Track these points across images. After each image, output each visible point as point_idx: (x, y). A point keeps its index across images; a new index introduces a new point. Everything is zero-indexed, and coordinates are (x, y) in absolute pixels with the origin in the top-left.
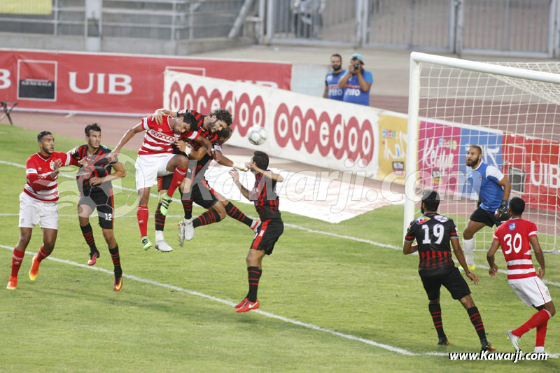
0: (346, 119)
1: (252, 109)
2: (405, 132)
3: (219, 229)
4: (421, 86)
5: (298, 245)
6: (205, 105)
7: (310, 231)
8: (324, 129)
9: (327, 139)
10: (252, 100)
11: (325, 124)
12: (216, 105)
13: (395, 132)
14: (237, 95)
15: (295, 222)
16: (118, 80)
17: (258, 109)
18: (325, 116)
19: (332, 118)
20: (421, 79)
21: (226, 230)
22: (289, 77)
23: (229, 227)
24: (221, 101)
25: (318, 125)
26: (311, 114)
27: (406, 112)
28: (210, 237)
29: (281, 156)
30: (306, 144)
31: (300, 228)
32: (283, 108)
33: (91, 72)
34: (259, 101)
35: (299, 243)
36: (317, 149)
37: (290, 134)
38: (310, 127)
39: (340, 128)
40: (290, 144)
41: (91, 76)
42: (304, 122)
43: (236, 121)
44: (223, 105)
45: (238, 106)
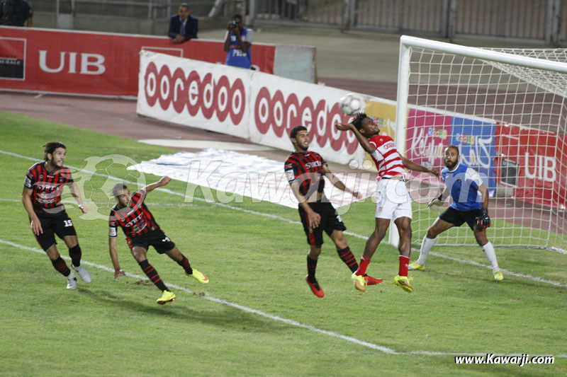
0: (330, 105)
1: (231, 92)
2: (393, 119)
3: (194, 219)
4: (411, 71)
5: (277, 237)
6: (182, 88)
7: (291, 222)
8: (307, 116)
9: (310, 125)
10: (231, 83)
11: (307, 110)
12: (194, 88)
13: (382, 120)
14: (216, 78)
15: (275, 212)
16: (90, 59)
17: (238, 92)
18: (308, 102)
19: (315, 104)
20: (411, 64)
21: (203, 219)
22: (272, 59)
23: (206, 216)
24: (199, 84)
25: (300, 111)
26: (293, 98)
27: (394, 98)
28: (186, 227)
29: (262, 143)
31: (281, 218)
32: (264, 92)
33: (63, 51)
34: (239, 84)
35: (279, 234)
37: (271, 120)
38: (292, 112)
39: (323, 114)
40: (271, 130)
41: (63, 54)
42: (286, 107)
43: (215, 105)
44: (201, 87)
45: (217, 89)
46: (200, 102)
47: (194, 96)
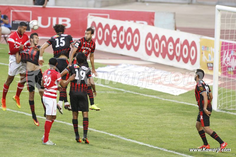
0: (182, 41)
1: (133, 35)
2: (213, 47)
3: (115, 99)
4: (221, 23)
5: (157, 107)
6: (109, 34)
7: (163, 99)
8: (171, 46)
9: (172, 51)
10: (133, 31)
11: (171, 44)
12: (114, 34)
13: (208, 48)
14: (126, 29)
15: (155, 95)
16: (63, 21)
17: (136, 35)
18: (171, 39)
19: (175, 40)
20: (221, 19)
21: (119, 99)
22: (153, 19)
23: (121, 97)
24: (117, 31)
25: (167, 44)
26: (164, 38)
27: (214, 37)
28: (111, 103)
29: (149, 60)
30: (161, 54)
31: (158, 98)
32: (149, 35)
33: (50, 16)
34: (137, 31)
35: (157, 106)
36: (167, 56)
37: (153, 49)
38: (163, 45)
39: (178, 45)
40: (153, 54)
41: (49, 18)
42: (160, 42)
43: (125, 42)
44: (118, 33)
45: (126, 34)
46: (118, 41)
47: (114, 38)
